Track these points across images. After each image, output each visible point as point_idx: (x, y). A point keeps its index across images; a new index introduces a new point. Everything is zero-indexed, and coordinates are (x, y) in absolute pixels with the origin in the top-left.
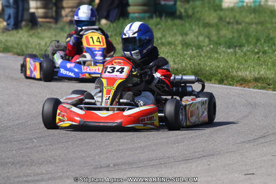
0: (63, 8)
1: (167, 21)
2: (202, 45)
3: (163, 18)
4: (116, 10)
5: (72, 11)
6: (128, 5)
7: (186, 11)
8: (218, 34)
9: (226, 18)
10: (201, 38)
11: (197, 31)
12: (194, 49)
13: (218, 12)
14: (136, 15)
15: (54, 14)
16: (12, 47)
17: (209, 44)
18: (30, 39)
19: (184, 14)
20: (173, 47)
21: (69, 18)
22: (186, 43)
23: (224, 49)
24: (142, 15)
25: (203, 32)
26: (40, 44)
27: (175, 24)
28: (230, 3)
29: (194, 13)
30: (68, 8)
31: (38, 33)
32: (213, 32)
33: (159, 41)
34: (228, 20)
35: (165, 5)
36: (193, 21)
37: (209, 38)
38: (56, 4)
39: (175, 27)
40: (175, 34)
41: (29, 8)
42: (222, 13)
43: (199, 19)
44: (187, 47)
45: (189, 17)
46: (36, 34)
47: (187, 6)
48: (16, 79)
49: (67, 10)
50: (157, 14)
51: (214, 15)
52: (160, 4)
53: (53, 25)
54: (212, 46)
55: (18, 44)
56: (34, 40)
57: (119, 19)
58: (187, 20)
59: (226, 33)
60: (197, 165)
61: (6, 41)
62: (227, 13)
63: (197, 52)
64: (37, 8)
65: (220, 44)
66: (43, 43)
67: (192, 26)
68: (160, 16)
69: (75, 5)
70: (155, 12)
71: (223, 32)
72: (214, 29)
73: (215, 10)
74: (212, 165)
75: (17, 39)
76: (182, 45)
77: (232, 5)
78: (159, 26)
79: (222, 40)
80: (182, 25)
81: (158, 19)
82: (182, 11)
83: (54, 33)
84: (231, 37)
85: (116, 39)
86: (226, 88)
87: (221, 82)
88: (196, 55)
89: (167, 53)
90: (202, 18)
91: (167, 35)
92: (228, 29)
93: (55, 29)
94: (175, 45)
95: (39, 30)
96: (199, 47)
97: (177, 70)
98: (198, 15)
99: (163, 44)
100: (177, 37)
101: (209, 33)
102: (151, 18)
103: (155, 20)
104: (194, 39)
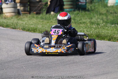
1: (82, 12)
3: (80, 11)
4: (58, 8)
7: (91, 7)
8: (107, 18)
10: (99, 20)
11: (97, 17)
12: (96, 25)
14: (68, 10)
15: (29, 10)
16: (10, 25)
17: (103, 23)
18: (18, 21)
19: (90, 9)
20: (85, 24)
23: (110, 25)
24: (70, 10)
25: (99, 17)
26: (23, 23)
28: (112, 3)
33: (79, 22)
34: (111, 12)
35: (81, 5)
36: (95, 12)
37: (103, 20)
38: (29, 5)
39: (86, 15)
40: (86, 18)
41: (17, 7)
43: (97, 11)
44: (92, 24)
45: (92, 10)
46: (21, 19)
47: (91, 5)
48: (13, 40)
50: (78, 9)
51: (104, 9)
52: (78, 4)
53: (28, 15)
54: (104, 24)
55: (12, 24)
56: (20, 22)
57: (59, 12)
58: (91, 11)
60: (101, 78)
61: (7, 22)
62: (110, 8)
65: (108, 23)
66: (25, 23)
67: (94, 15)
68: (79, 10)
70: (76, 8)
71: (109, 17)
72: (104, 16)
73: (105, 7)
74: (108, 78)
76: (90, 23)
77: (112, 5)
78: (78, 15)
80: (89, 14)
81: (78, 12)
82: (89, 7)
83: (29, 19)
84: (113, 19)
86: (112, 43)
87: (109, 40)
90: (99, 11)
91: (83, 19)
92: (111, 16)
96: (98, 24)
99: (81, 23)
100: (87, 20)
101: (102, 18)
102: (74, 11)
103: (76, 12)
104: (96, 20)
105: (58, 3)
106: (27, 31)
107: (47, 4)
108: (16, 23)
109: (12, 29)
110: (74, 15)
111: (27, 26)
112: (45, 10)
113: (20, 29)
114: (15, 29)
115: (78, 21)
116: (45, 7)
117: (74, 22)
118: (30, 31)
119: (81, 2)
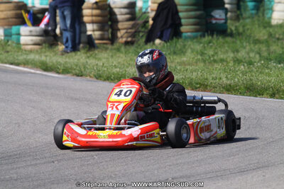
0: (119, 30)
1: (218, 39)
2: (253, 60)
3: (215, 36)
4: (170, 30)
5: (126, 32)
6: (180, 25)
7: (237, 28)
8: (268, 50)
9: (275, 35)
10: (252, 55)
11: (248, 48)
12: (246, 65)
13: (268, 29)
14: (189, 34)
15: (110, 35)
16: (71, 68)
17: (260, 60)
18: (88, 60)
19: (234, 32)
20: (225, 63)
21: (124, 40)
22: (238, 60)
23: (275, 64)
24: (194, 34)
25: (253, 48)
26: (97, 65)
27: (227, 42)
28: (280, 19)
29: (244, 31)
30: (124, 29)
31: (96, 54)
32: (264, 48)
33: (212, 59)
34: (277, 36)
35: (216, 23)
36: (244, 38)
37: (259, 54)
38: (111, 26)
39: (226, 45)
40: (227, 52)
41: (86, 31)
42: (271, 30)
43: (250, 36)
44: (239, 64)
45: (239, 34)
46: (94, 55)
47: (237, 24)
48: (75, 99)
49: (123, 32)
50: (209, 32)
51: (264, 31)
52: (211, 22)
53: (110, 46)
54: (263, 62)
55: (77, 66)
56: (92, 61)
57: (172, 39)
58: (238, 37)
59: (276, 48)
60: (252, 177)
61: (66, 62)
62: (276, 30)
63: (248, 68)
64: (94, 31)
65: (271, 60)
66: (101, 64)
67: (242, 43)
68: (212, 35)
69: (130, 26)
70: (207, 31)
71: (274, 48)
72: (264, 45)
73: (265, 27)
74: (267, 176)
75: (76, 60)
76: (234, 61)
77: (281, 22)
78: (211, 44)
79: (273, 56)
80: (233, 42)
81: (210, 37)
82: (233, 28)
83: (111, 54)
84: (281, 52)
85: (170, 58)
86: (278, 102)
87: (273, 96)
88: (248, 70)
89: (220, 70)
90: (252, 35)
91: (220, 53)
92: (278, 45)
93: (111, 49)
94: (227, 62)
95: (96, 52)
96: (250, 63)
97: (230, 85)
98: (248, 32)
99: (215, 61)
100: (229, 54)
101: (260, 49)
102: (203, 36)
103: (207, 38)
104: (245, 55)
105: (170, 22)
106: (105, 80)
107: (147, 25)
108: (83, 64)
109: (75, 77)
110: (202, 45)
111: (105, 69)
112: (142, 36)
113: (91, 77)
114: (81, 76)
115: (210, 58)
116: (143, 30)
117: (202, 59)
118: (112, 80)
119: (216, 19)
